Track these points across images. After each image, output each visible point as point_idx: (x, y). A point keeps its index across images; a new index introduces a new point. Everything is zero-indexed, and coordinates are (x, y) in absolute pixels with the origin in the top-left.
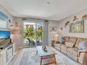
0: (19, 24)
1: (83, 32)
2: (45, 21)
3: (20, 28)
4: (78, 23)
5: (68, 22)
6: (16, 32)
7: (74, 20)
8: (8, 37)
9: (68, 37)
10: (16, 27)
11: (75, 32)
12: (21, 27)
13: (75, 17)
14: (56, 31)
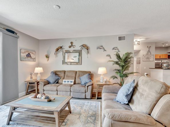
1: (80, 64)
4: (75, 51)
5: (61, 47)
7: (70, 47)
9: (63, 71)
11: (72, 64)
13: (72, 43)
14: (34, 60)
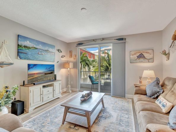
0: (73, 54)
2: (117, 39)
3: (74, 59)
6: (67, 65)
8: (50, 72)
10: (70, 57)
12: (76, 57)
